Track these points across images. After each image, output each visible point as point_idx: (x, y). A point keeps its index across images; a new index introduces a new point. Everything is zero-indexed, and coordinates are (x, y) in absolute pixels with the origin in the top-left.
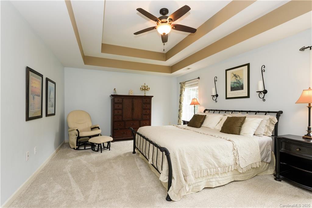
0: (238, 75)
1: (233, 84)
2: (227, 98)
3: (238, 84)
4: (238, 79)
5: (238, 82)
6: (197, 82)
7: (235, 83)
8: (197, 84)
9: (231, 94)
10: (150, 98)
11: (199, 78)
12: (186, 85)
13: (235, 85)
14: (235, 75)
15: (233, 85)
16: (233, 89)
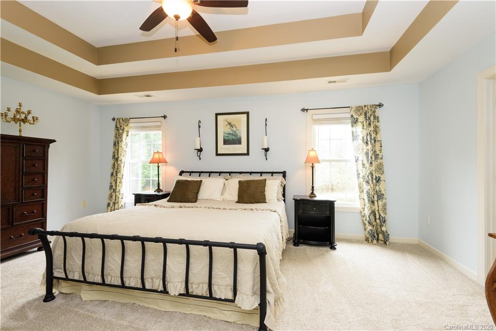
0: (234, 125)
1: (226, 135)
2: (217, 154)
3: (235, 136)
4: (234, 129)
5: (234, 134)
6: (159, 124)
7: (230, 134)
8: (160, 126)
9: (223, 149)
10: (44, 144)
11: (165, 117)
12: (130, 125)
13: (231, 137)
14: (229, 124)
15: (227, 137)
16: (227, 142)
